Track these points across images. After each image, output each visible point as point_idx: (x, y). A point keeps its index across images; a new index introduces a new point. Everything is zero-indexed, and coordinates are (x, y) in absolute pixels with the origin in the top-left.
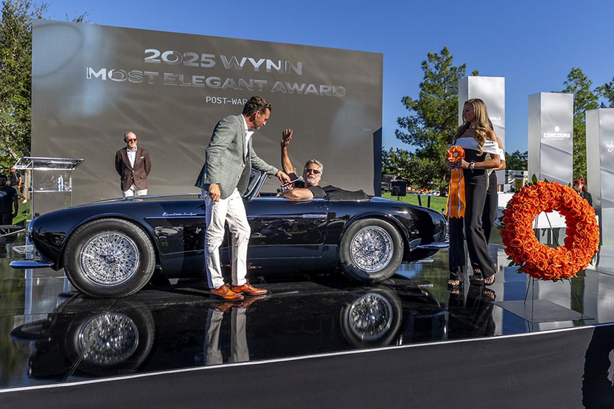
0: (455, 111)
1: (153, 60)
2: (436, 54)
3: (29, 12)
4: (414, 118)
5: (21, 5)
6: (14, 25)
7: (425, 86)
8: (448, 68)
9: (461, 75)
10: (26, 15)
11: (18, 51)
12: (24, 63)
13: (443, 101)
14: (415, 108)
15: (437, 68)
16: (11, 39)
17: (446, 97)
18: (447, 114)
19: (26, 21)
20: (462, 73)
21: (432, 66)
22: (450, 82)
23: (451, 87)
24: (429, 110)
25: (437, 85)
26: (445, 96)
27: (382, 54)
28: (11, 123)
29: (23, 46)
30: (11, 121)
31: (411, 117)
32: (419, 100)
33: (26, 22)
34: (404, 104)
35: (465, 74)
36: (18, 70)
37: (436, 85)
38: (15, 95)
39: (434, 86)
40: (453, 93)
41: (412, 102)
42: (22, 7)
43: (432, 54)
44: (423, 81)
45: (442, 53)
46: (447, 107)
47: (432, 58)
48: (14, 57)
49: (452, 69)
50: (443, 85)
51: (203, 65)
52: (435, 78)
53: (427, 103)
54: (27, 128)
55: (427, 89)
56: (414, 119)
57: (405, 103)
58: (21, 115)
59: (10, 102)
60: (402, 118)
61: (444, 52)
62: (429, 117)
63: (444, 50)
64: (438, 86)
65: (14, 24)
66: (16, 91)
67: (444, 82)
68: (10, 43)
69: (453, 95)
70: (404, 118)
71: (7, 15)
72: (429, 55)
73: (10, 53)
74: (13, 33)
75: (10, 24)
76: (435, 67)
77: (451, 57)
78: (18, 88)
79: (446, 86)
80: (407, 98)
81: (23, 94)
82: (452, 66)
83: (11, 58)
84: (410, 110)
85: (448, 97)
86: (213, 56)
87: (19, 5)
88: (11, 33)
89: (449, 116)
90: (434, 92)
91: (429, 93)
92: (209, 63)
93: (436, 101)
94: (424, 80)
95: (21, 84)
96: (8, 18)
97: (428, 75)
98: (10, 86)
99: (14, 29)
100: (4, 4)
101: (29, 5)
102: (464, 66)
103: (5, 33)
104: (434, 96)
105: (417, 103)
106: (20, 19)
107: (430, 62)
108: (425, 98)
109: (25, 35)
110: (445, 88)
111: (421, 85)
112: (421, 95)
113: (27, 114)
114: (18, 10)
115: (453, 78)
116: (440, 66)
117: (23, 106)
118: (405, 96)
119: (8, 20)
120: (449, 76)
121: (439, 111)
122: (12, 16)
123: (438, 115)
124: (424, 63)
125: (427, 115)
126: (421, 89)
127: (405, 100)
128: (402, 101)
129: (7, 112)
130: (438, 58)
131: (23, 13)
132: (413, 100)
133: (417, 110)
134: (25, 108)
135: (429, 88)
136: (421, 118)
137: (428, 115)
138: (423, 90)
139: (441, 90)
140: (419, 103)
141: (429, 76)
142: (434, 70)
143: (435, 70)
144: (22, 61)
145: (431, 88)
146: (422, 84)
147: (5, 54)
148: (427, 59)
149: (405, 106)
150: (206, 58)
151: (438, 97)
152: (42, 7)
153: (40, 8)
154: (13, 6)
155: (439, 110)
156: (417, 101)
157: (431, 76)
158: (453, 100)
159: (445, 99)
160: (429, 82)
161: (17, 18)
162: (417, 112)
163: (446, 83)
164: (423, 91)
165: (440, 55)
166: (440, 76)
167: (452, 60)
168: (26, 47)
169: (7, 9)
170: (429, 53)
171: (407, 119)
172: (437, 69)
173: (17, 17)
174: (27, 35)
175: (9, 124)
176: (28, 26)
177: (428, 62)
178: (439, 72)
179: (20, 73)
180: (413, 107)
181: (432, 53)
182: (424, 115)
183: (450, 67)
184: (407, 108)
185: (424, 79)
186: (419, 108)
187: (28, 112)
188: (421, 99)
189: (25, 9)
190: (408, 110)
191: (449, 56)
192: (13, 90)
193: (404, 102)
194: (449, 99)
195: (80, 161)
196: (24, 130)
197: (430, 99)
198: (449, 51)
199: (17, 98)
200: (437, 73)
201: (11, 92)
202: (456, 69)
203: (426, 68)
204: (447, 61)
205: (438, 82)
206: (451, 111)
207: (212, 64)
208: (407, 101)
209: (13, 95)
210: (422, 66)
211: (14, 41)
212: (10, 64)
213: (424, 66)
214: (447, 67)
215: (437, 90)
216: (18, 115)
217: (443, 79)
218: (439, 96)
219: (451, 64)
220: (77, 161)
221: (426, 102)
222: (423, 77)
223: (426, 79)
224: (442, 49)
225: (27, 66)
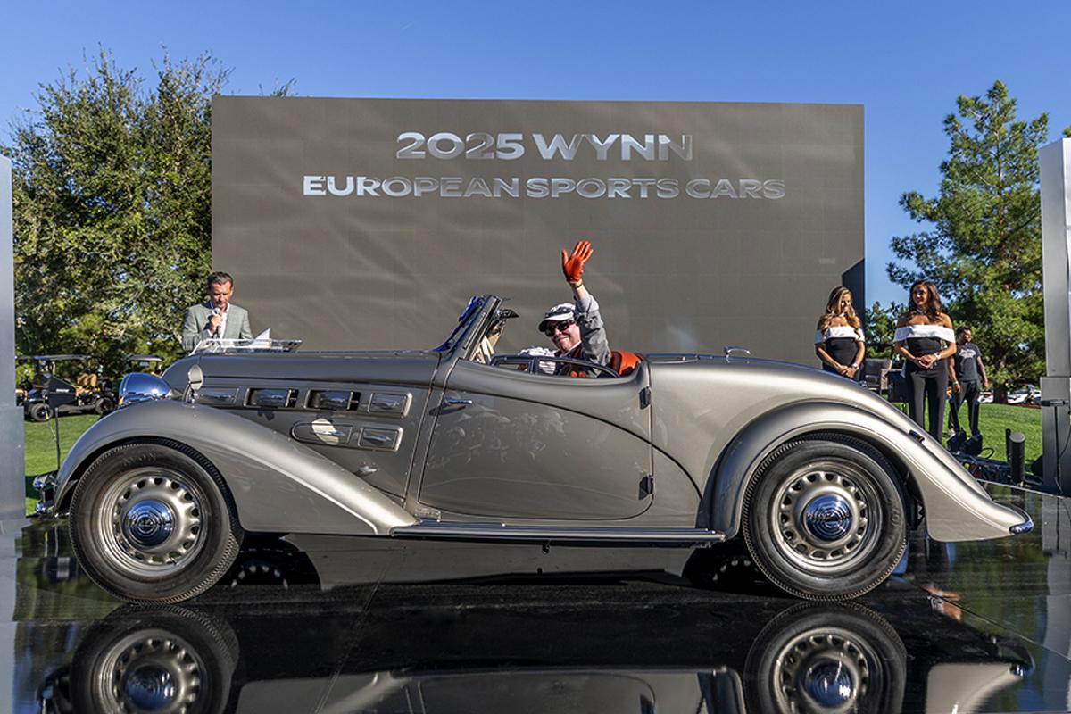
0: (1024, 218)
1: (414, 152)
2: (976, 99)
3: (200, 86)
4: (930, 236)
5: (188, 76)
6: (176, 113)
7: (953, 169)
8: (1006, 127)
9: (1037, 139)
10: (195, 92)
11: (184, 157)
12: (194, 176)
13: (996, 198)
14: (931, 217)
15: (979, 127)
16: (173, 136)
17: (1001, 188)
18: (1007, 226)
19: (195, 102)
20: (1039, 134)
21: (967, 124)
22: (1013, 156)
23: (1015, 167)
24: (962, 219)
25: (981, 165)
26: (1001, 186)
27: (861, 107)
28: (174, 283)
29: (191, 148)
30: (174, 279)
31: (923, 235)
32: (939, 198)
33: (195, 105)
34: (906, 210)
35: (1047, 137)
36: (185, 189)
37: (978, 164)
38: (180, 234)
39: (974, 166)
40: (1018, 180)
41: (923, 203)
42: (189, 79)
43: (967, 98)
44: (949, 158)
45: (991, 95)
46: (1006, 210)
47: (969, 107)
48: (178, 167)
49: (1014, 128)
50: (996, 164)
51: (503, 156)
52: (974, 148)
53: (960, 204)
54: (199, 290)
55: (957, 174)
56: (929, 240)
57: (909, 206)
58: (189, 269)
59: (172, 246)
60: (902, 238)
61: (996, 92)
62: (964, 233)
63: (995, 88)
64: (984, 166)
65: (176, 110)
66: (180, 226)
67: (997, 157)
68: (172, 143)
69: (1018, 184)
70: (907, 238)
71: (165, 95)
72: (960, 102)
73: (171, 161)
74: (176, 126)
75: (171, 111)
76: (976, 126)
77: (1013, 102)
78: (184, 221)
79: (1002, 165)
80: (913, 195)
81: (193, 231)
82: (1015, 121)
83: (173, 170)
84: (919, 221)
85: (1007, 189)
86: (520, 137)
87: (184, 76)
88: (172, 125)
89: (1009, 229)
90: (974, 180)
91: (963, 182)
92: (513, 150)
93: (980, 199)
94: (951, 156)
95: (189, 213)
96: (168, 101)
97: (960, 143)
98: (172, 217)
99: (178, 118)
100: (161, 77)
101: (201, 74)
102: (1043, 120)
103: (163, 127)
104: (975, 188)
105: (936, 205)
106: (185, 100)
107: (964, 116)
108: (954, 192)
109: (195, 128)
110: (1000, 170)
111: (945, 166)
112: (945, 187)
113: (199, 265)
114: (183, 86)
115: (1018, 147)
116: (987, 122)
117: (192, 251)
118: (908, 191)
119: (167, 104)
120: (1008, 144)
121: (988, 220)
122: (174, 96)
123: (986, 229)
124: (950, 119)
125: (959, 229)
126: (943, 174)
127: (909, 201)
128: (902, 203)
129: (167, 263)
130: (981, 108)
131: (191, 89)
132: (926, 199)
133: (936, 220)
134: (196, 257)
135: (963, 172)
136: (946, 236)
137: (963, 229)
138: (948, 176)
139: (990, 174)
140: (939, 205)
141: (961, 147)
142: (972, 133)
143: (976, 132)
144: (191, 173)
145: (966, 170)
146: (945, 163)
147: (164, 164)
148: (955, 110)
149: (909, 212)
150: (507, 141)
151: (984, 191)
152: (220, 76)
153: (217, 77)
154: (175, 79)
155: (986, 217)
156: (935, 201)
157: (966, 146)
158: (1018, 194)
159: (1000, 194)
160: (963, 159)
161: (182, 99)
162: (936, 224)
163: (1002, 158)
164: (948, 180)
165: (985, 100)
166: (988, 143)
167: (1014, 107)
168: (196, 149)
169: (166, 85)
170: (960, 98)
171: (914, 240)
172: (980, 129)
173: (181, 96)
174: (198, 127)
175: (170, 285)
176: (198, 112)
177: (958, 116)
178: (986, 136)
179: (186, 194)
180: (926, 214)
181: (966, 97)
182: (953, 230)
183: (1011, 123)
184: (913, 216)
185: (951, 153)
186: (939, 214)
187: (200, 262)
188: (944, 195)
189: (193, 83)
190: (915, 221)
191: (1007, 100)
192: (177, 225)
193: (906, 204)
194: (1011, 192)
195: (295, 344)
196: (195, 295)
197: (966, 194)
198: (1006, 89)
199: (183, 239)
200: (981, 138)
201: (173, 229)
202: (1024, 127)
203: (955, 129)
204: (1002, 111)
205: (984, 157)
206: (1016, 217)
207: (519, 151)
208: (913, 203)
209: (177, 233)
210: (944, 127)
211: (177, 139)
212: (172, 180)
213: (950, 125)
214: (1004, 125)
215: (982, 175)
216: (185, 268)
217: (994, 151)
218: (987, 188)
219: (1013, 118)
220: (290, 344)
221: (956, 202)
222: (949, 150)
223: (955, 153)
224: (991, 87)
225: (198, 182)
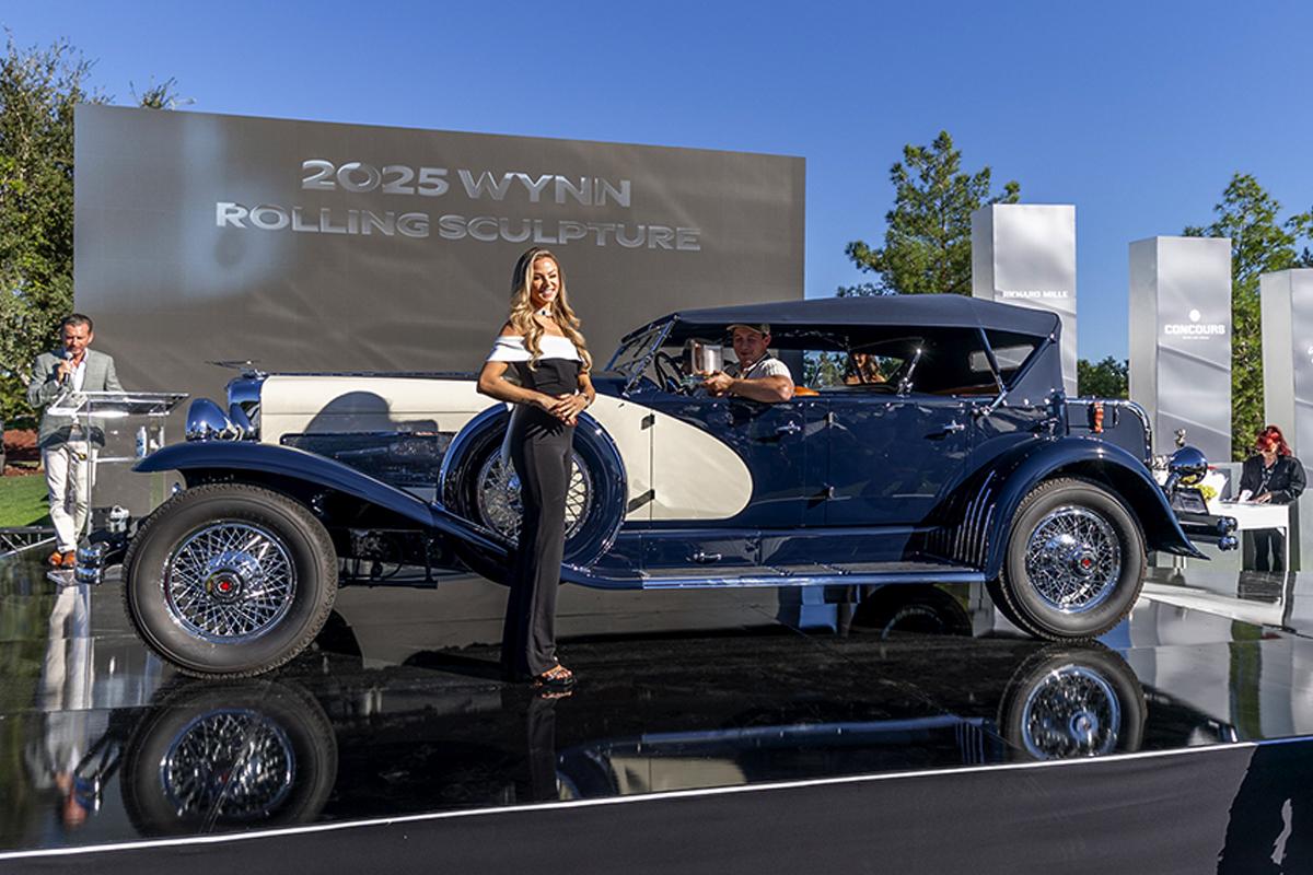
0: (966, 273)
1: (322, 183)
2: (923, 149)
3: (54, 80)
4: (875, 288)
5: (39, 66)
6: (22, 109)
7: (898, 219)
8: (951, 178)
9: (980, 193)
10: (47, 85)
11: (31, 163)
12: (45, 186)
13: (939, 251)
14: (876, 267)
15: (924, 177)
16: (18, 137)
17: (945, 241)
18: (950, 279)
19: (47, 98)
20: (982, 188)
21: (913, 174)
22: (955, 209)
23: (958, 220)
24: (907, 272)
25: (926, 215)
26: (944, 239)
27: (804, 159)
28: (18, 312)
29: (41, 152)
30: (17, 308)
31: (868, 285)
32: (884, 249)
33: (47, 102)
34: (852, 259)
35: (989, 191)
36: (33, 201)
37: (923, 215)
38: (26, 254)
39: (919, 217)
40: (961, 233)
41: (869, 253)
42: (39, 70)
43: (914, 148)
44: (895, 208)
45: (937, 145)
46: (949, 264)
47: (915, 156)
48: (24, 174)
49: (958, 180)
50: (940, 216)
51: (422, 191)
52: (920, 199)
53: (904, 256)
54: (51, 320)
55: (902, 225)
56: (874, 291)
57: (855, 255)
58: (37, 295)
59: (16, 268)
60: (848, 288)
61: (941, 143)
62: (907, 286)
63: (941, 139)
64: (929, 217)
65: (23, 105)
66: (26, 244)
67: (941, 210)
68: (16, 145)
69: (961, 238)
70: (853, 288)
71: (8, 87)
72: (906, 151)
73: (15, 166)
74: (22, 124)
75: (16, 106)
76: (922, 176)
77: (958, 154)
78: (30, 239)
79: (946, 217)
80: (859, 244)
81: (42, 250)
82: (959, 174)
83: (17, 178)
84: (865, 272)
85: (950, 242)
86: (443, 172)
87: (33, 65)
88: (17, 124)
89: (952, 282)
90: (918, 232)
91: (907, 234)
92: (435, 186)
93: (924, 251)
94: (897, 206)
95: (38, 229)
96: (12, 94)
97: (905, 193)
98: (17, 233)
99: (24, 116)
100: (3, 65)
101: (55, 66)
102: (986, 174)
103: (6, 125)
104: (919, 240)
105: (881, 256)
106: (34, 95)
107: (910, 165)
108: (899, 244)
109: (46, 129)
110: (943, 222)
111: (890, 216)
112: (890, 237)
113: (50, 292)
114: (32, 77)
115: (962, 199)
116: (932, 173)
117: (41, 275)
118: (855, 240)
119: (11, 98)
120: (952, 196)
121: (931, 273)
122: (19, 89)
123: (929, 282)
124: (897, 168)
125: (903, 281)
126: (889, 224)
127: (855, 250)
128: (848, 252)
129: (10, 288)
130: (927, 158)
131: (42, 82)
132: (871, 250)
133: (881, 271)
134: (46, 281)
135: (908, 223)
136: (890, 287)
137: (907, 281)
138: (893, 226)
139: (934, 226)
140: (884, 256)
141: (906, 197)
142: (918, 184)
143: (922, 182)
144: (41, 182)
145: (912, 221)
146: (891, 213)
147: (6, 169)
148: (902, 159)
149: (855, 262)
150: (429, 176)
151: (928, 243)
152: (79, 68)
153: (75, 70)
154: (21, 69)
155: (930, 269)
156: (880, 252)
157: (911, 196)
158: (960, 247)
159: (943, 247)
160: (909, 209)
161: (30, 93)
162: (881, 274)
163: (946, 210)
164: (893, 230)
165: (931, 151)
166: (933, 195)
167: (959, 159)
168: (47, 154)
169: (9, 75)
170: (907, 147)
171: (859, 291)
172: (925, 180)
173: (29, 90)
174: (50, 127)
175: (13, 315)
176: (51, 110)
177: (904, 165)
178: (931, 187)
179: (35, 207)
180: (871, 265)
181: (913, 146)
182: (897, 282)
183: (954, 175)
184: (859, 266)
185: (897, 203)
186: (884, 265)
187: (52, 288)
188: (889, 246)
189: (45, 74)
190: (860, 271)
191: (952, 151)
192: (23, 243)
193: (852, 254)
194: (954, 246)
195: (181, 398)
196: (45, 327)
197: (910, 246)
198: (952, 140)
199: (29, 260)
200: (926, 190)
201: (17, 247)
202: (968, 180)
203: (902, 179)
204: (947, 162)
205: (929, 209)
206: (958, 272)
207: (442, 188)
208: (859, 253)
209: (23, 252)
210: (890, 175)
211: (23, 140)
212: (16, 189)
213: (896, 174)
214: (948, 177)
215: (926, 226)
216: (31, 294)
217: (938, 203)
218: (931, 240)
219: (957, 170)
220: (174, 398)
221: (902, 253)
222: (895, 199)
223: (901, 203)
224: (937, 138)
225: (49, 193)
